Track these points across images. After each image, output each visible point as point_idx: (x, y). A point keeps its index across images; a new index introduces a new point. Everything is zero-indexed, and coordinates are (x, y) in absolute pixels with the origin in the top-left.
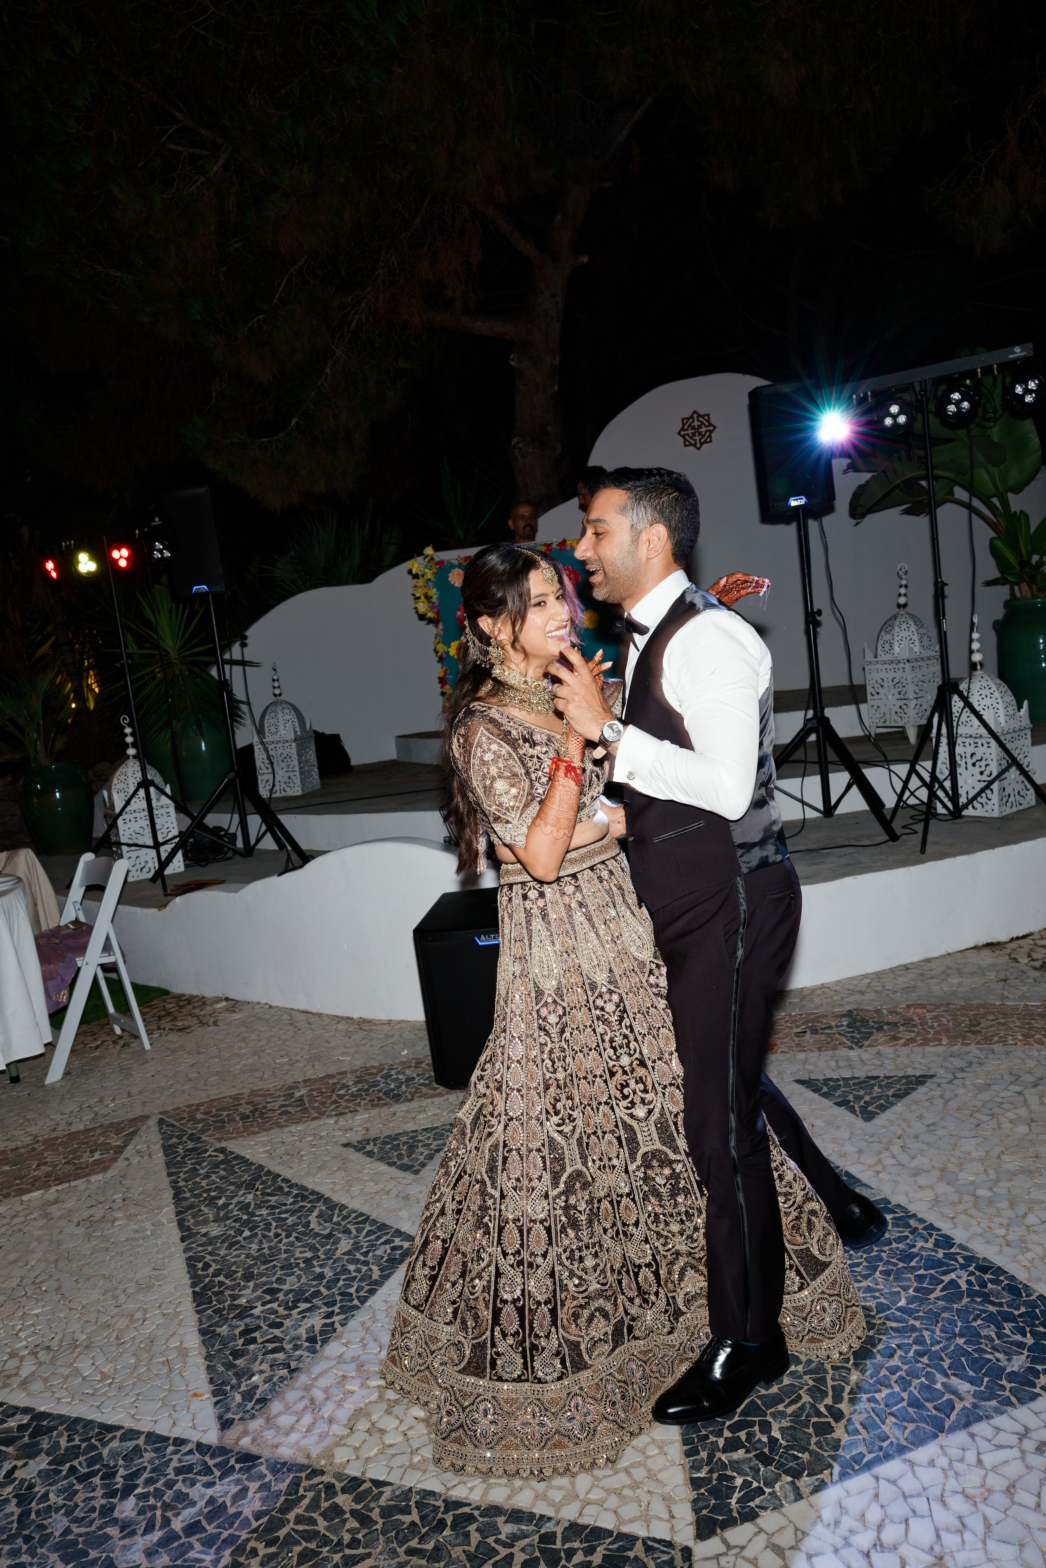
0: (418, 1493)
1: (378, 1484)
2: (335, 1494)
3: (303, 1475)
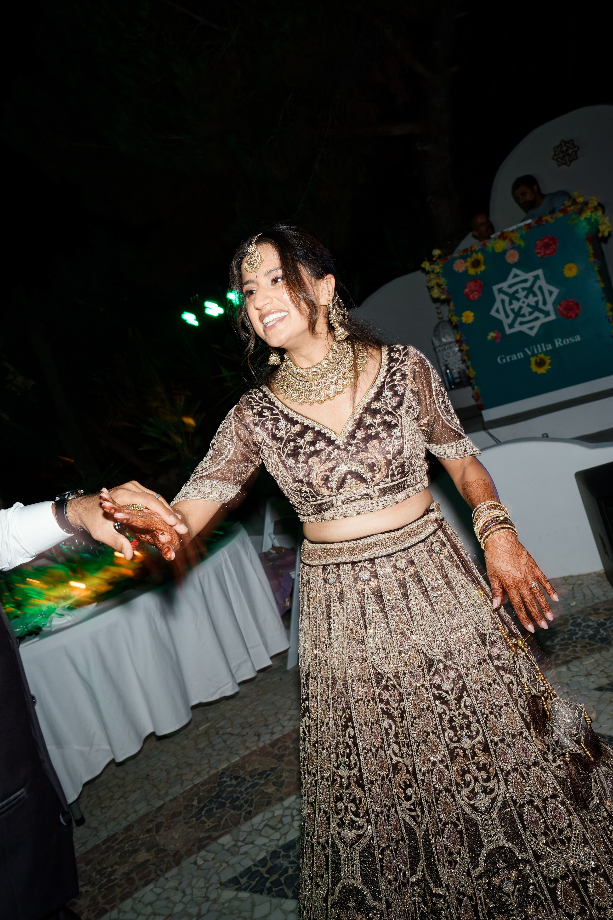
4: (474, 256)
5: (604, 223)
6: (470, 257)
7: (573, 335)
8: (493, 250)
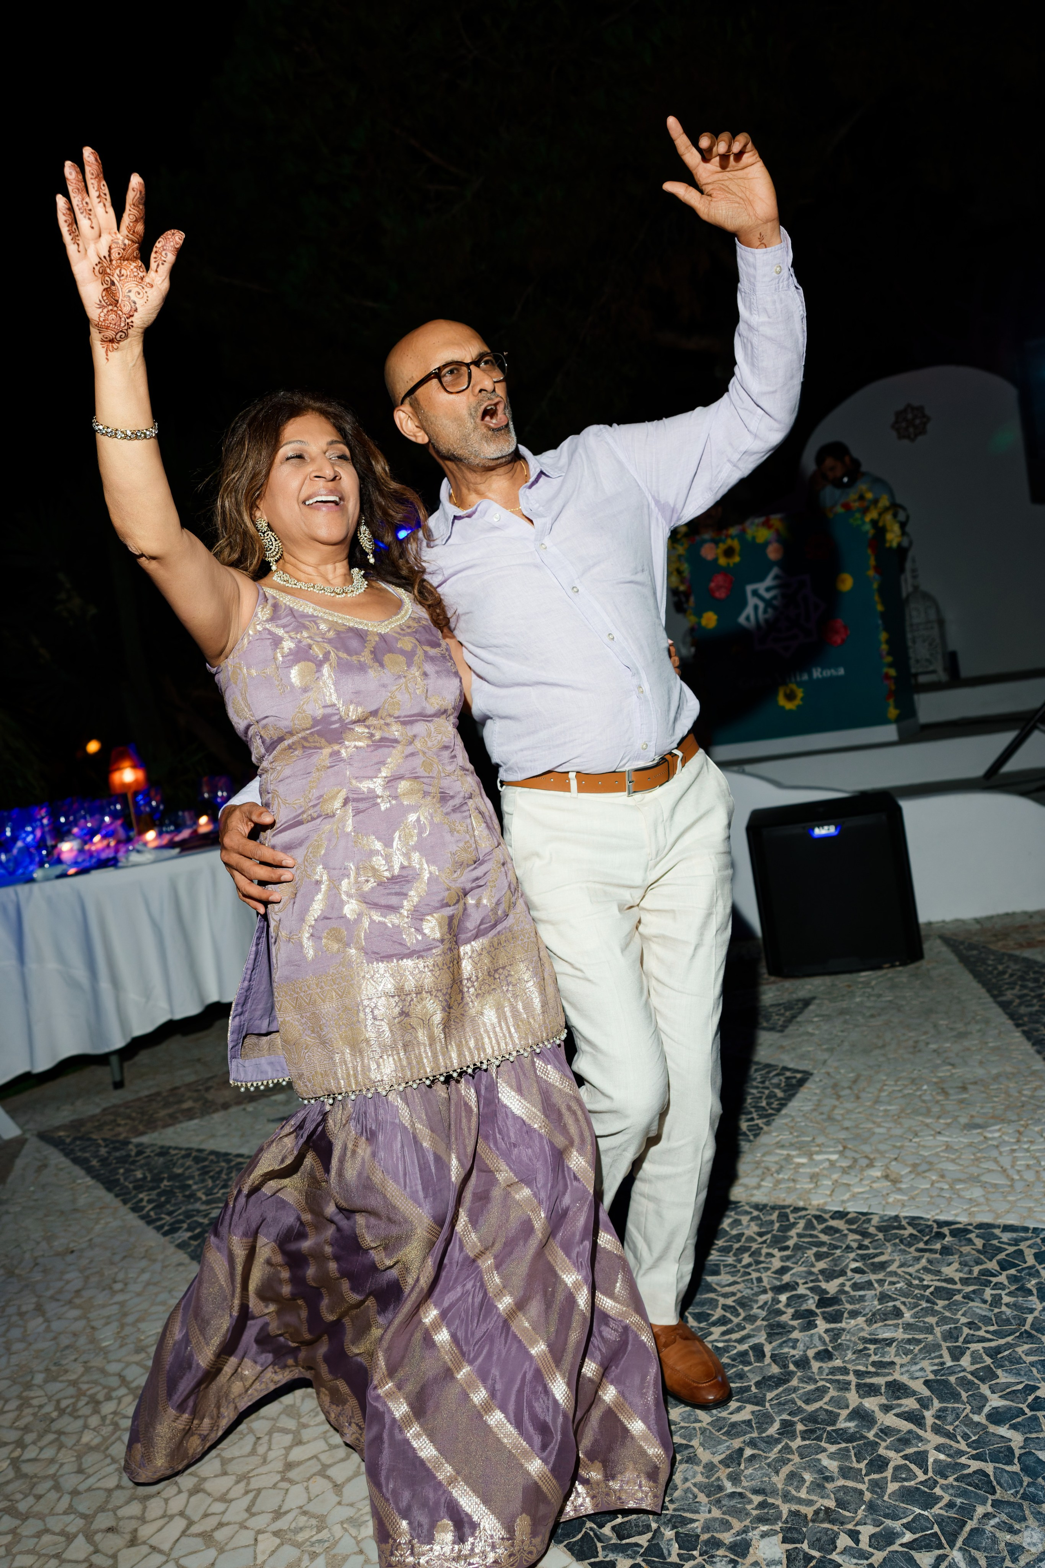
4: (729, 542)
5: (892, 531)
6: (724, 542)
7: (836, 666)
8: (754, 538)
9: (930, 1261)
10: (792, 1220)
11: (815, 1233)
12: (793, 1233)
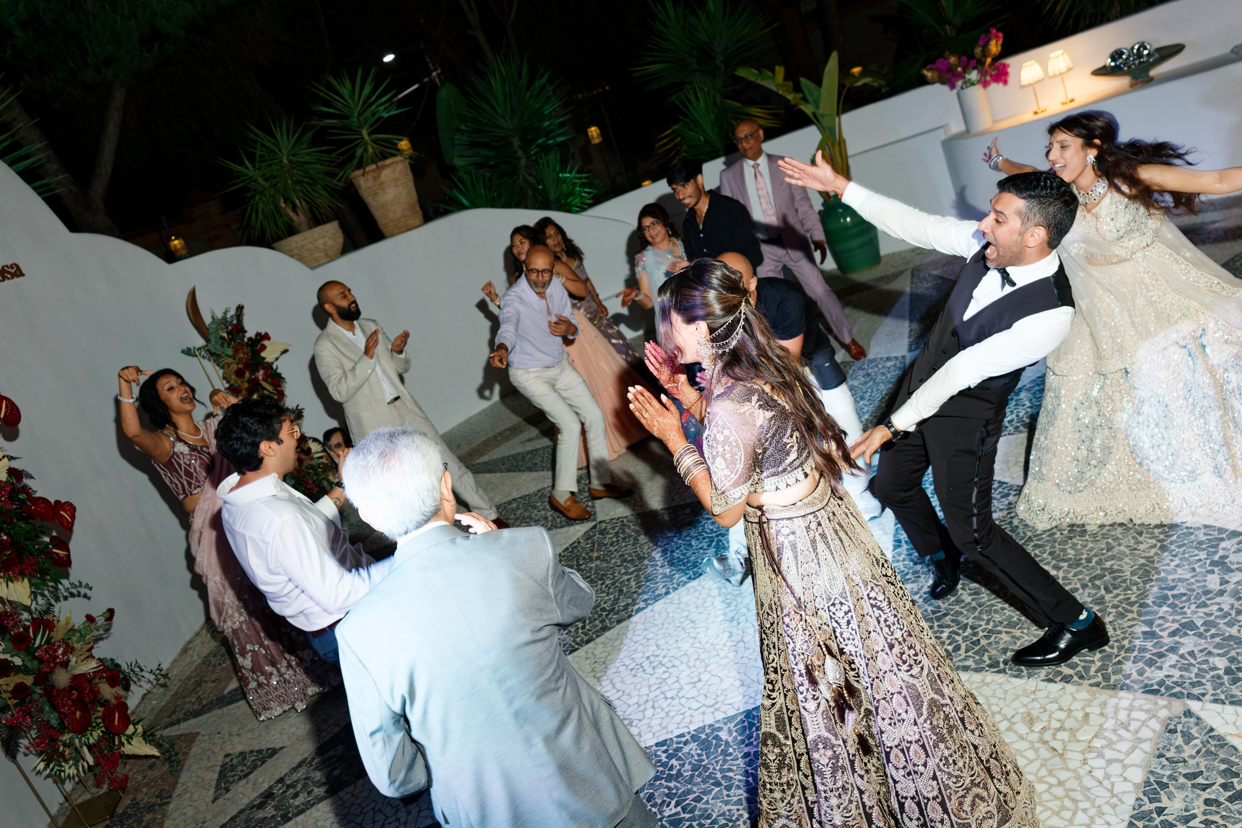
0: (1024, 676)
1: (1050, 681)
2: (1076, 674)
3: (1104, 684)
9: (1015, 643)
10: (1099, 674)
11: (1083, 664)
12: (1098, 664)
